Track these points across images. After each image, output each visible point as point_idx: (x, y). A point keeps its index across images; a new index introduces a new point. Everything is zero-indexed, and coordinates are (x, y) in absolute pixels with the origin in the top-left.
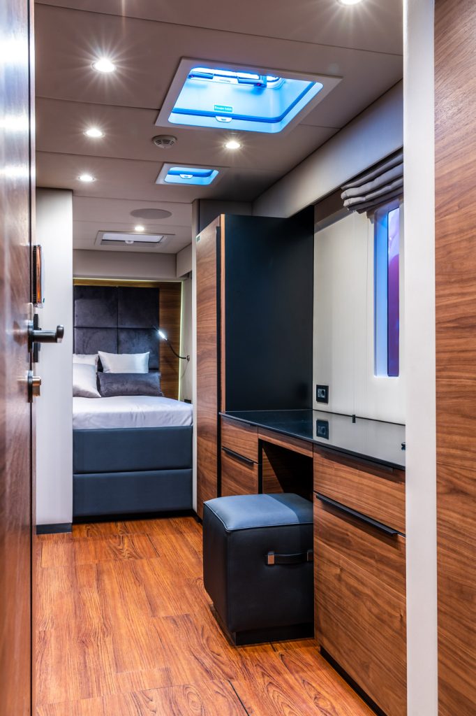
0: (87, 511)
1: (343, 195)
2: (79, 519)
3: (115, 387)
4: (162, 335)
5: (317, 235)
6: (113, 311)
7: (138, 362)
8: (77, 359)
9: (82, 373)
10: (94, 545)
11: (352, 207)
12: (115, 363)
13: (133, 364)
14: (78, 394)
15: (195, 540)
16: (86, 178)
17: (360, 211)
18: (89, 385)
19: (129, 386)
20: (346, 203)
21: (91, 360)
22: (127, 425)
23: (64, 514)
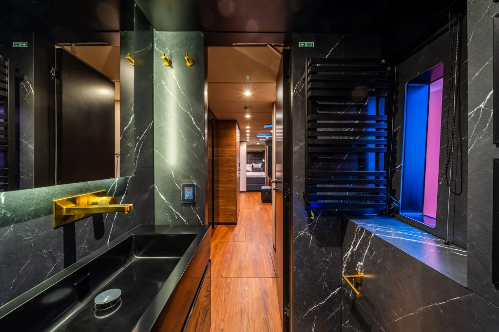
0: (249, 189)
2: (247, 191)
3: (255, 170)
6: (255, 156)
7: (259, 165)
8: (248, 165)
9: (249, 167)
10: (248, 194)
12: (255, 165)
13: (258, 166)
14: (248, 171)
15: (260, 194)
18: (250, 169)
19: (257, 170)
21: (251, 165)
22: (258, 177)
23: (245, 190)
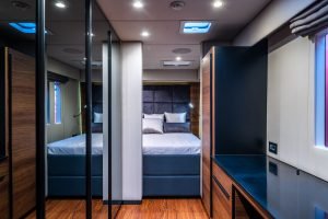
1: (291, 26)
2: (144, 197)
3: (170, 129)
4: (191, 106)
5: (269, 55)
7: (181, 117)
11: (298, 33)
12: (172, 117)
13: (178, 118)
16: (145, 34)
17: (303, 36)
18: (159, 127)
19: (176, 129)
20: (294, 31)
21: (161, 117)
23: (138, 196)
